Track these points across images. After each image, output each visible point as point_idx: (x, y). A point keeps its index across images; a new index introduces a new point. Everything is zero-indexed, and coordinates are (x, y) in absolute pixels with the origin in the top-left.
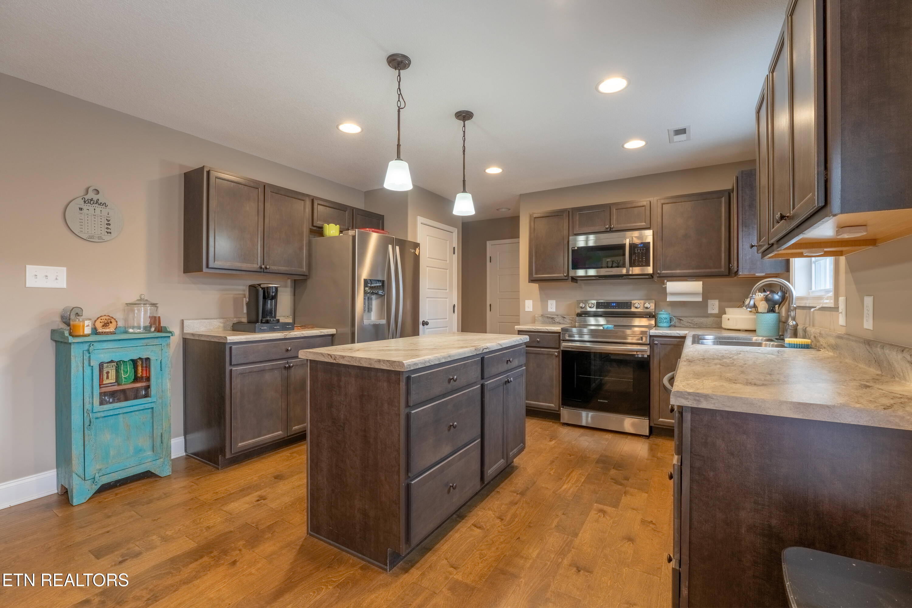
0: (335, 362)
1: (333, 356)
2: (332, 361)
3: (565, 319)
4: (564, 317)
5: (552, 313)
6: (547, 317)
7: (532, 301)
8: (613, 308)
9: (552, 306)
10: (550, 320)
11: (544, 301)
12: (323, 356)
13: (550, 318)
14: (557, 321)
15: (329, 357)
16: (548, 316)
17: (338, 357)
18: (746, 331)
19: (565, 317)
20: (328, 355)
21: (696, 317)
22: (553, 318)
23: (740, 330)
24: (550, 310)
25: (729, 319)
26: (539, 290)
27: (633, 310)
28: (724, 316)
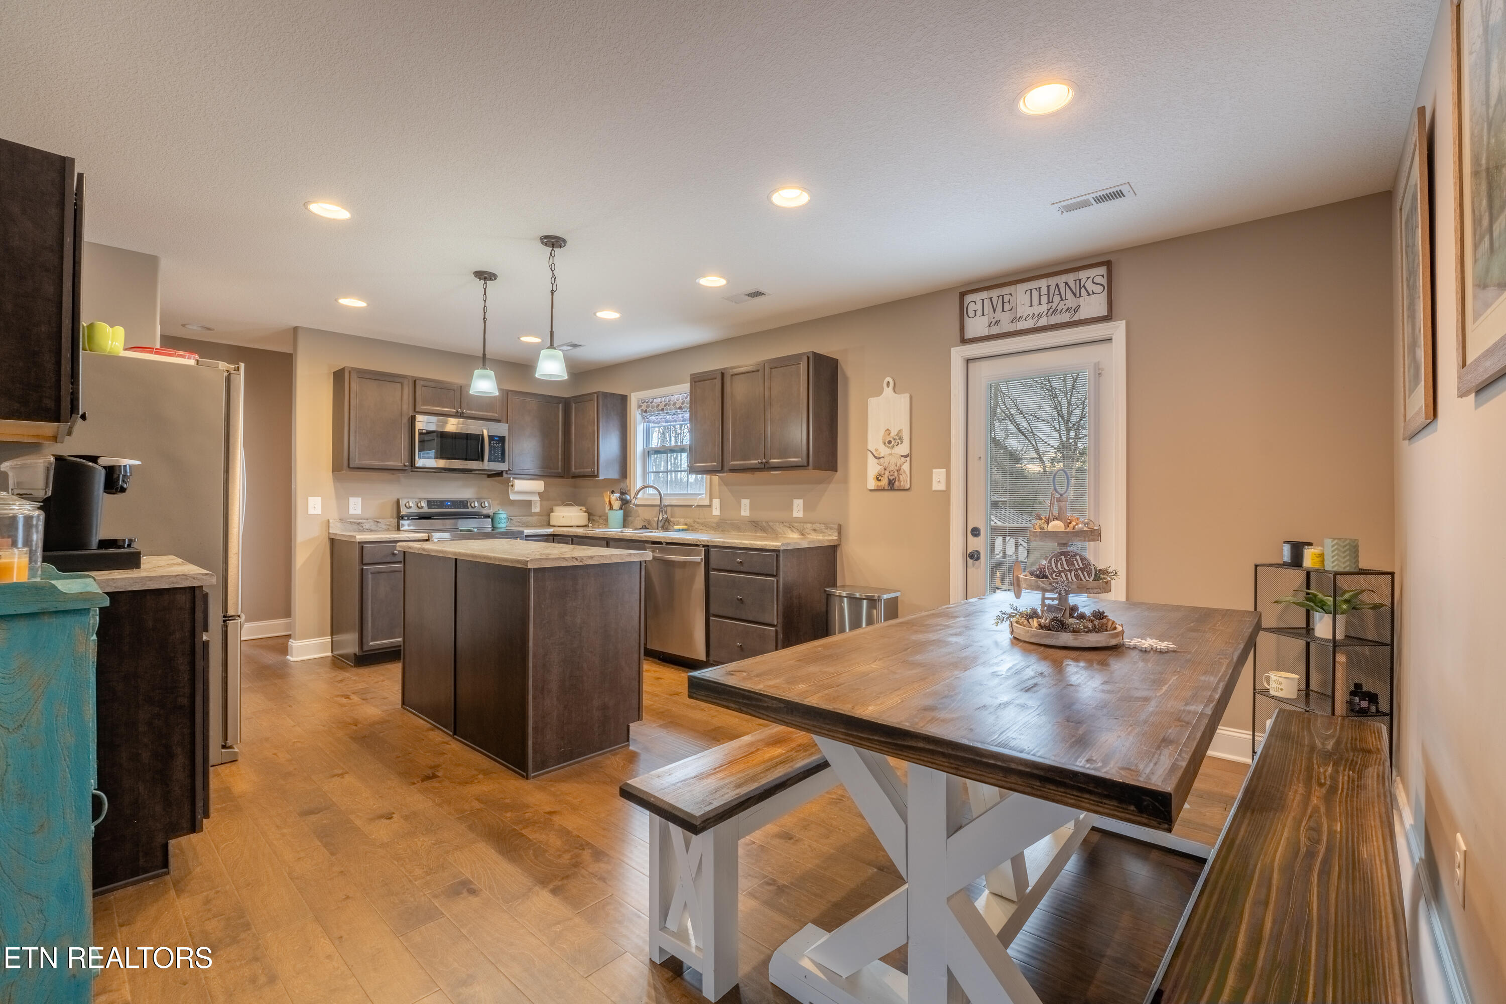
0: (581, 564)
1: (578, 559)
2: (577, 564)
3: (379, 524)
4: (378, 522)
5: (354, 516)
6: (351, 522)
7: (320, 498)
8: (448, 508)
9: (355, 506)
10: (356, 527)
11: (342, 499)
12: (566, 560)
13: (355, 523)
14: (367, 527)
15: (574, 560)
16: (352, 520)
17: (585, 559)
18: (577, 526)
19: (380, 520)
20: (573, 558)
21: (524, 516)
22: (360, 523)
23: (572, 526)
24: (352, 511)
25: (563, 517)
26: (334, 482)
27: (470, 510)
28: (552, 514)
